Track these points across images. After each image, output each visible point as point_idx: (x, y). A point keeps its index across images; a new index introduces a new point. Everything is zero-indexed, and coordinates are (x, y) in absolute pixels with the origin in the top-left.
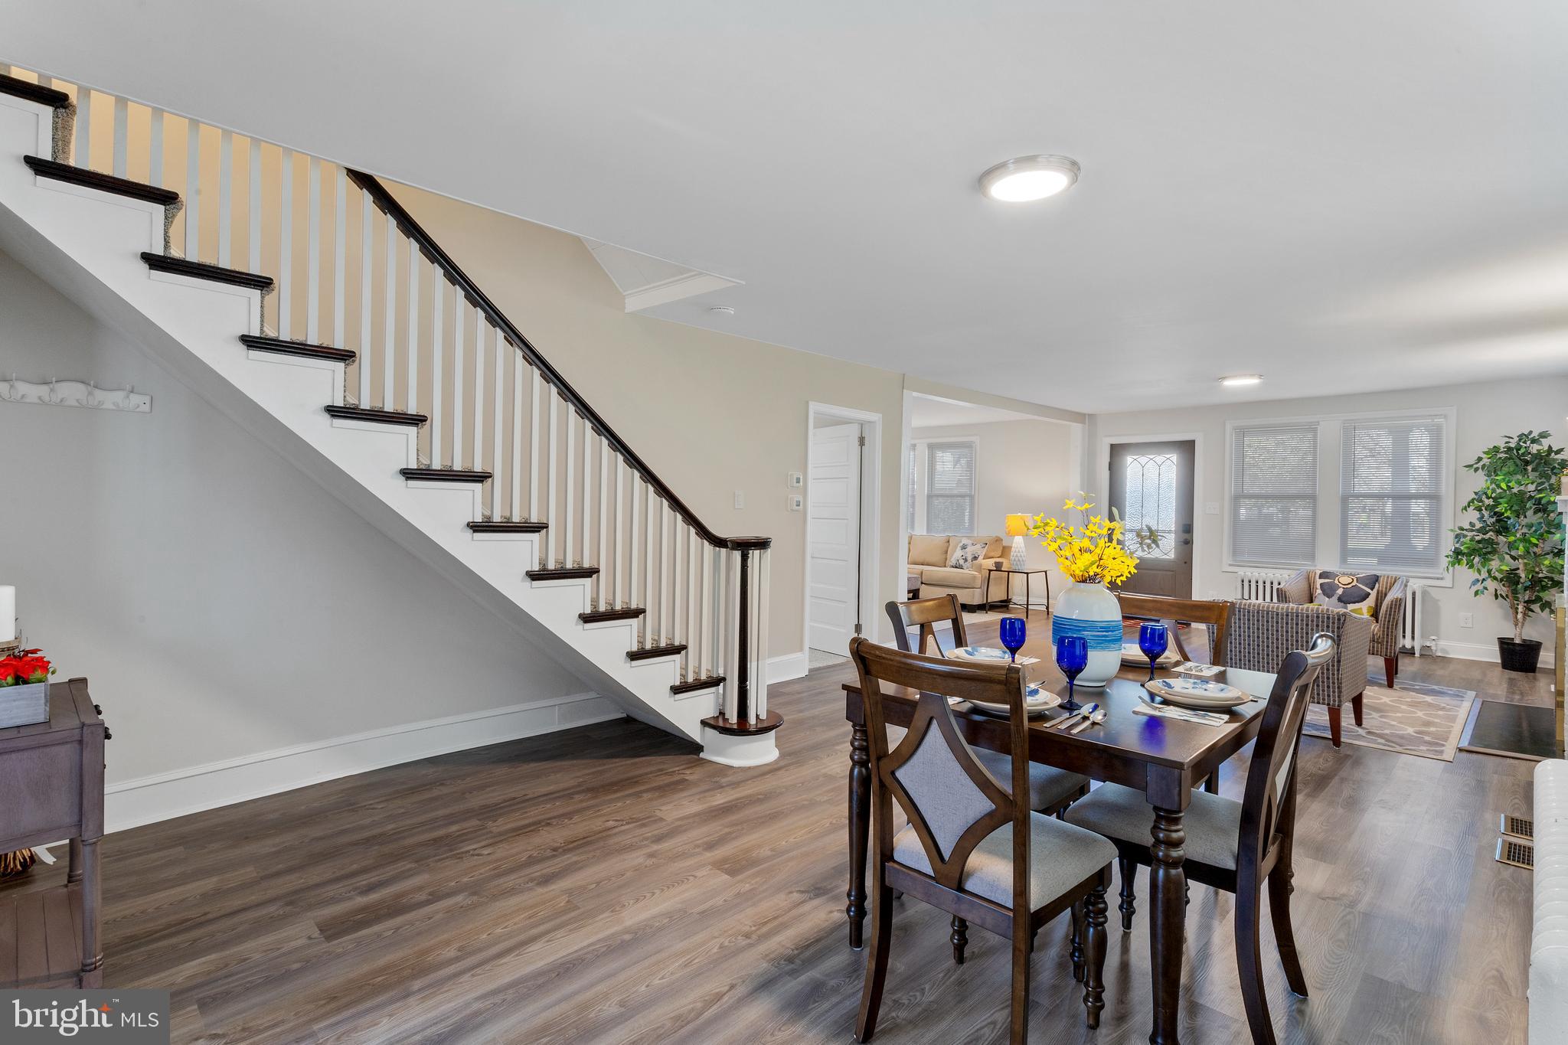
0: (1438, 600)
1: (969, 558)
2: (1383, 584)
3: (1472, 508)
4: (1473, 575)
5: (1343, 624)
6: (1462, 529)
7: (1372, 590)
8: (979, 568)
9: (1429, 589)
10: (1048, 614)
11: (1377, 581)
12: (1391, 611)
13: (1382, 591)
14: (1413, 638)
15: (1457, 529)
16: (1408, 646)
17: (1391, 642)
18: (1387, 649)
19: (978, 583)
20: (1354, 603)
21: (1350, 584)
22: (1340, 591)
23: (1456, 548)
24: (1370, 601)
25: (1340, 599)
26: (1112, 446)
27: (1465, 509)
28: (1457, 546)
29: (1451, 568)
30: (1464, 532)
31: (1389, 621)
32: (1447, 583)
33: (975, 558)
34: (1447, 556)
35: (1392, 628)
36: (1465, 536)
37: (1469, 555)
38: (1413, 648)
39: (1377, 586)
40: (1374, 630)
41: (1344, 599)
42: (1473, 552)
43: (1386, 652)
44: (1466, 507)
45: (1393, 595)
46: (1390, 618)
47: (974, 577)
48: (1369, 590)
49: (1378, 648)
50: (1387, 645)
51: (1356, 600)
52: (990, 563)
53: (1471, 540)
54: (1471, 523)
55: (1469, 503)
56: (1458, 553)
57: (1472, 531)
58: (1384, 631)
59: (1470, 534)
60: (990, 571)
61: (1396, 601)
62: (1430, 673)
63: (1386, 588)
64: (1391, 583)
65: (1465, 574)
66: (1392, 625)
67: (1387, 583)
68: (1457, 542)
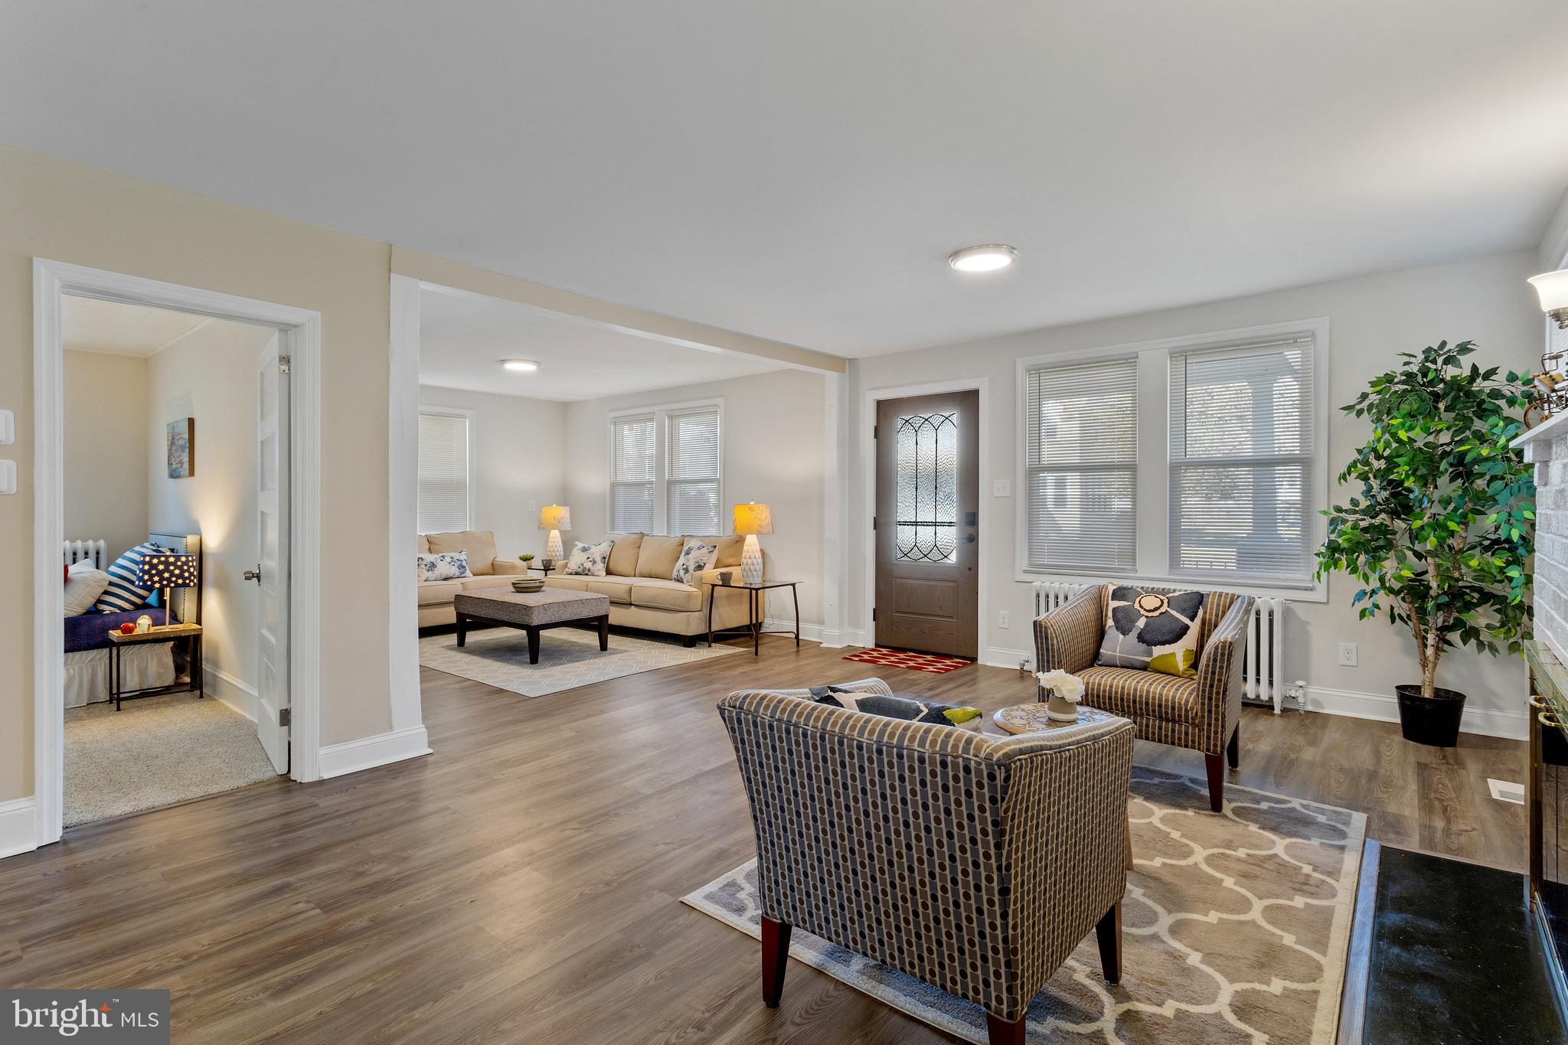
0: (1308, 623)
1: (691, 568)
2: (1212, 609)
3: (1354, 475)
4: (1356, 584)
5: (1005, 789)
6: (1339, 510)
7: (1192, 619)
8: (700, 583)
9: (1293, 605)
10: (798, 645)
11: (1201, 603)
12: (1214, 666)
13: (1210, 620)
14: (1271, 683)
15: (1332, 511)
16: (1264, 697)
17: (1216, 726)
18: (1209, 738)
19: (697, 603)
20: (1163, 643)
21: (1156, 609)
22: (1141, 623)
23: (1330, 542)
24: (1189, 641)
25: (1141, 638)
26: (879, 403)
27: (1343, 477)
28: (1333, 537)
29: (1324, 574)
30: (1343, 515)
31: (1211, 686)
32: (1320, 595)
33: (700, 567)
34: (1317, 555)
35: (1217, 700)
36: (1344, 521)
37: (1350, 551)
38: (1271, 699)
39: (1201, 612)
40: (1187, 701)
41: (1147, 637)
42: (1356, 547)
43: (1208, 744)
44: (1344, 474)
45: (1223, 633)
46: (1213, 679)
47: (689, 596)
48: (1186, 621)
49: (1193, 735)
50: (1209, 731)
51: (1166, 638)
52: (711, 574)
53: (1354, 527)
54: (1352, 500)
55: (1349, 468)
56: (1333, 548)
57: (1355, 512)
58: (1203, 704)
59: (1352, 518)
60: (714, 586)
61: (1224, 647)
62: (1293, 756)
63: (1217, 615)
64: (1224, 607)
65: (1346, 582)
66: (1218, 693)
67: (1218, 605)
68: (1333, 532)
